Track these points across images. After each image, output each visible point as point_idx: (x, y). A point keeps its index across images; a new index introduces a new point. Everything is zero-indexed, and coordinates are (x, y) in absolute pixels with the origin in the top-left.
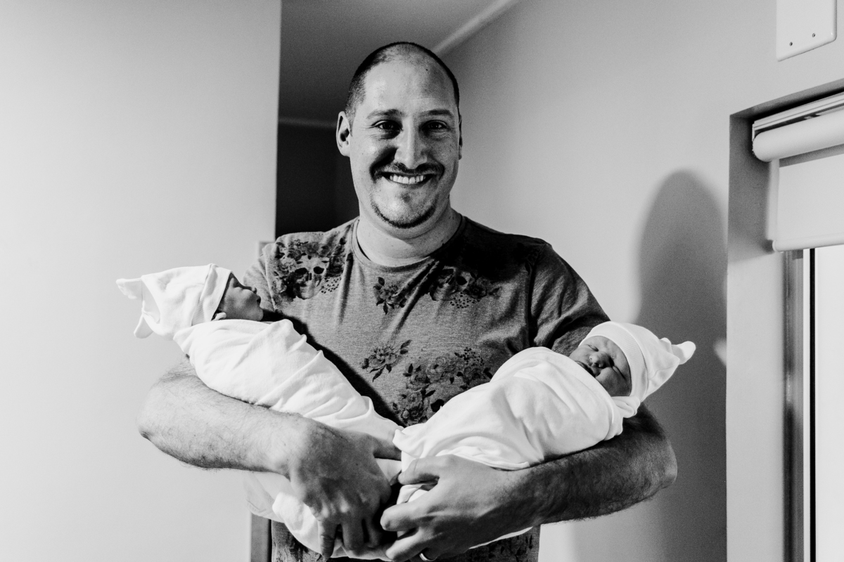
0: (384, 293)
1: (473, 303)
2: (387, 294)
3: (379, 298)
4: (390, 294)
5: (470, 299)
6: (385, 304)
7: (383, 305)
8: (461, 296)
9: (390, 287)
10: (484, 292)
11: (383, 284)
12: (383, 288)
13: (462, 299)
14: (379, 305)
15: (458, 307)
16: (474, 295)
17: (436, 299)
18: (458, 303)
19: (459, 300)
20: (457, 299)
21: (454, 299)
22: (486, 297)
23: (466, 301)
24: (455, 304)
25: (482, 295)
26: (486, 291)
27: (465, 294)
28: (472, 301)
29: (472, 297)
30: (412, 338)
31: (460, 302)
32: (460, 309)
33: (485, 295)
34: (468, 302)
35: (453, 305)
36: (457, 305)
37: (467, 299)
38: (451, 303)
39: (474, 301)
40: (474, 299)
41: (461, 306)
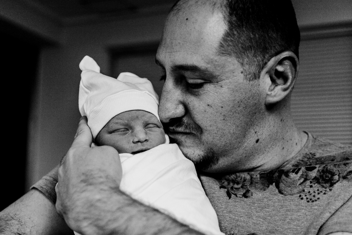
5: (321, 190)
13: (311, 191)
15: (308, 202)
16: (325, 183)
17: (283, 192)
18: (308, 196)
19: (309, 192)
20: (306, 190)
21: (304, 191)
22: (339, 182)
23: (317, 192)
24: (305, 198)
25: (335, 182)
26: (339, 176)
27: (315, 184)
28: (323, 192)
29: (323, 187)
30: (258, 231)
31: (310, 194)
32: (310, 203)
33: (338, 181)
34: (318, 194)
35: (302, 199)
36: (307, 198)
37: (318, 190)
38: (300, 196)
39: (326, 191)
40: (326, 188)
41: (311, 199)
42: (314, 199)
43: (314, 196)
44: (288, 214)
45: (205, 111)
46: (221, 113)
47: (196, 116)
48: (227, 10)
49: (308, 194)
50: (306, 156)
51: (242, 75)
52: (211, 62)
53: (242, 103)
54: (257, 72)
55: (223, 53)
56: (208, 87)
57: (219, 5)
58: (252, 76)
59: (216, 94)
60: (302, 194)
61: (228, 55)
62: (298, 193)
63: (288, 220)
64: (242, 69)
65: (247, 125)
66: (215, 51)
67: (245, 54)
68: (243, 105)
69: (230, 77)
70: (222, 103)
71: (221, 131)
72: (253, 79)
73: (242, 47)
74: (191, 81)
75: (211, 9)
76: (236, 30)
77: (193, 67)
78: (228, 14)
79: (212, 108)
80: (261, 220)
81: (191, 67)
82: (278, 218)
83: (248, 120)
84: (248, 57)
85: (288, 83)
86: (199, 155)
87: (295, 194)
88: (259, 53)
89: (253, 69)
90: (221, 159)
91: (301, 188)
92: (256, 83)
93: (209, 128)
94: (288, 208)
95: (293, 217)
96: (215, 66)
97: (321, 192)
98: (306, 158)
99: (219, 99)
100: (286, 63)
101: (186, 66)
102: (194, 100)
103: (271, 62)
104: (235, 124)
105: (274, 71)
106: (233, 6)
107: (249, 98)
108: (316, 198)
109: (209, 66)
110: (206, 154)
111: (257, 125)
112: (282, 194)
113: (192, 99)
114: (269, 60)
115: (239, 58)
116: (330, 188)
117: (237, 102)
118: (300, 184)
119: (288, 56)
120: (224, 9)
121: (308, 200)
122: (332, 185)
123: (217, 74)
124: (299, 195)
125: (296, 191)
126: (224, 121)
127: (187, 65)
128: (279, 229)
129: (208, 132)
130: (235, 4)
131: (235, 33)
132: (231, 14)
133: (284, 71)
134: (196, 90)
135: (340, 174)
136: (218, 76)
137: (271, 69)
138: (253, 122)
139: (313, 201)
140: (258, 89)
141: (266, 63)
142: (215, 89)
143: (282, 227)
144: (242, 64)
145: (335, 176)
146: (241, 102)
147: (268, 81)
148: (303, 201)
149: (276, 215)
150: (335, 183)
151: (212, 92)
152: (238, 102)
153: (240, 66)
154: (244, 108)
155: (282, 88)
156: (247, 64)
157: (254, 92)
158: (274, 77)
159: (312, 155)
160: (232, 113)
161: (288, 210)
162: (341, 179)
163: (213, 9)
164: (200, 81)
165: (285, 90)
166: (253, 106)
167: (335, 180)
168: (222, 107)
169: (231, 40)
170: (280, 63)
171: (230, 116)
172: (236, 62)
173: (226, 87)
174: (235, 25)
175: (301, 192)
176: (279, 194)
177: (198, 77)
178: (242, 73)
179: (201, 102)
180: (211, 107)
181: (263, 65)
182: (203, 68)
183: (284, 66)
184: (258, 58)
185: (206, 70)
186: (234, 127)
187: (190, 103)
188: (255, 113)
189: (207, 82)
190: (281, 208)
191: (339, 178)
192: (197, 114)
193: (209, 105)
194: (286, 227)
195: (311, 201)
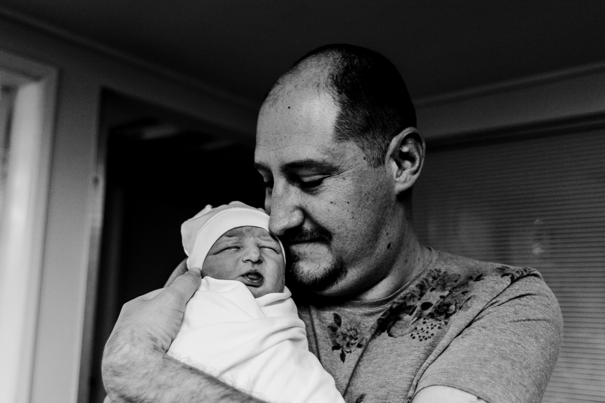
0: (341, 337)
1: (439, 328)
2: (344, 339)
3: (334, 342)
4: (348, 339)
5: (434, 323)
6: (342, 351)
7: (340, 351)
8: (424, 323)
9: (348, 331)
10: (453, 307)
11: (339, 324)
12: (339, 330)
13: (425, 327)
14: (335, 351)
15: (421, 340)
16: (440, 316)
17: (393, 334)
18: (421, 334)
19: (422, 329)
20: (419, 328)
21: (416, 329)
22: (456, 314)
23: (430, 327)
24: (417, 336)
25: (451, 312)
26: (455, 305)
27: (428, 319)
28: (438, 325)
29: (437, 320)
30: (367, 390)
31: (423, 331)
32: (424, 341)
33: (454, 312)
34: (432, 328)
35: (414, 338)
36: (420, 337)
37: (432, 325)
38: (412, 335)
39: (440, 324)
40: (440, 321)
41: (424, 337)
42: (427, 336)
43: (427, 332)
44: (398, 360)
45: (329, 211)
46: (348, 210)
47: (318, 219)
48: (334, 89)
49: (421, 331)
50: (430, 273)
51: (365, 162)
52: (328, 152)
53: (370, 196)
54: (381, 156)
55: (340, 139)
56: (329, 182)
57: (324, 85)
58: (376, 161)
59: (338, 188)
60: (414, 333)
61: (346, 141)
62: (410, 332)
63: (400, 368)
64: (364, 155)
65: (379, 224)
66: (330, 138)
67: (363, 137)
68: (371, 198)
69: (352, 166)
70: (348, 198)
71: (351, 233)
72: (377, 165)
73: (360, 129)
74: (307, 179)
75: (316, 91)
76: (350, 110)
77: (308, 161)
78: (337, 94)
79: (336, 206)
80: (370, 375)
81: (305, 162)
82: (388, 367)
83: (380, 216)
84: (367, 140)
85: (417, 165)
86: (325, 269)
87: (406, 334)
88: (378, 134)
89: (376, 153)
90: (350, 271)
91: (413, 326)
92: (382, 170)
93: (337, 231)
94: (399, 352)
95: (405, 363)
96: (334, 156)
97: (436, 326)
98: (430, 275)
99: (343, 194)
100: (410, 142)
101: (299, 162)
102: (312, 200)
103: (394, 142)
104: (366, 222)
105: (398, 153)
106: (340, 84)
107: (377, 188)
108: (429, 335)
109: (326, 157)
110: (334, 267)
111: (388, 224)
112: (392, 336)
113: (310, 200)
114: (391, 141)
115: (358, 142)
116: (445, 321)
117: (364, 194)
118: (413, 323)
119: (411, 132)
120: (331, 88)
121: (420, 338)
122: (448, 316)
123: (338, 164)
124: (410, 334)
125: (407, 330)
126: (353, 220)
127: (301, 160)
128: (390, 380)
129: (337, 236)
130: (341, 81)
131: (349, 113)
132: (340, 93)
133: (410, 151)
134: (315, 188)
135: (456, 303)
136: (339, 166)
137: (395, 150)
138: (384, 219)
139: (426, 339)
140: (386, 176)
141: (388, 145)
142: (336, 182)
143: (393, 378)
144: (363, 148)
145: (451, 306)
146: (369, 193)
147: (394, 165)
148: (415, 340)
149: (386, 364)
150: (451, 315)
151: (334, 187)
152: (366, 194)
153: (361, 151)
154: (373, 201)
155: (410, 172)
156: (368, 148)
157: (381, 180)
158: (399, 159)
159: (437, 272)
160: (360, 209)
161: (399, 355)
162: (457, 310)
163: (318, 91)
164: (318, 177)
165: (415, 173)
166: (383, 198)
167: (451, 310)
168: (348, 203)
169: (346, 122)
170: (403, 142)
171: (359, 212)
172: (356, 147)
173: (350, 178)
174: (348, 104)
175: (412, 331)
176: (389, 338)
177: (316, 173)
178: (365, 159)
179: (322, 201)
180: (335, 204)
181: (385, 147)
182: (320, 160)
183: (408, 145)
184: (378, 140)
185: (324, 162)
186: (366, 227)
187: (308, 205)
188: (386, 208)
189: (326, 176)
190: (390, 354)
191: (456, 309)
192: (320, 216)
193: (332, 203)
194: (398, 378)
195: (424, 339)
